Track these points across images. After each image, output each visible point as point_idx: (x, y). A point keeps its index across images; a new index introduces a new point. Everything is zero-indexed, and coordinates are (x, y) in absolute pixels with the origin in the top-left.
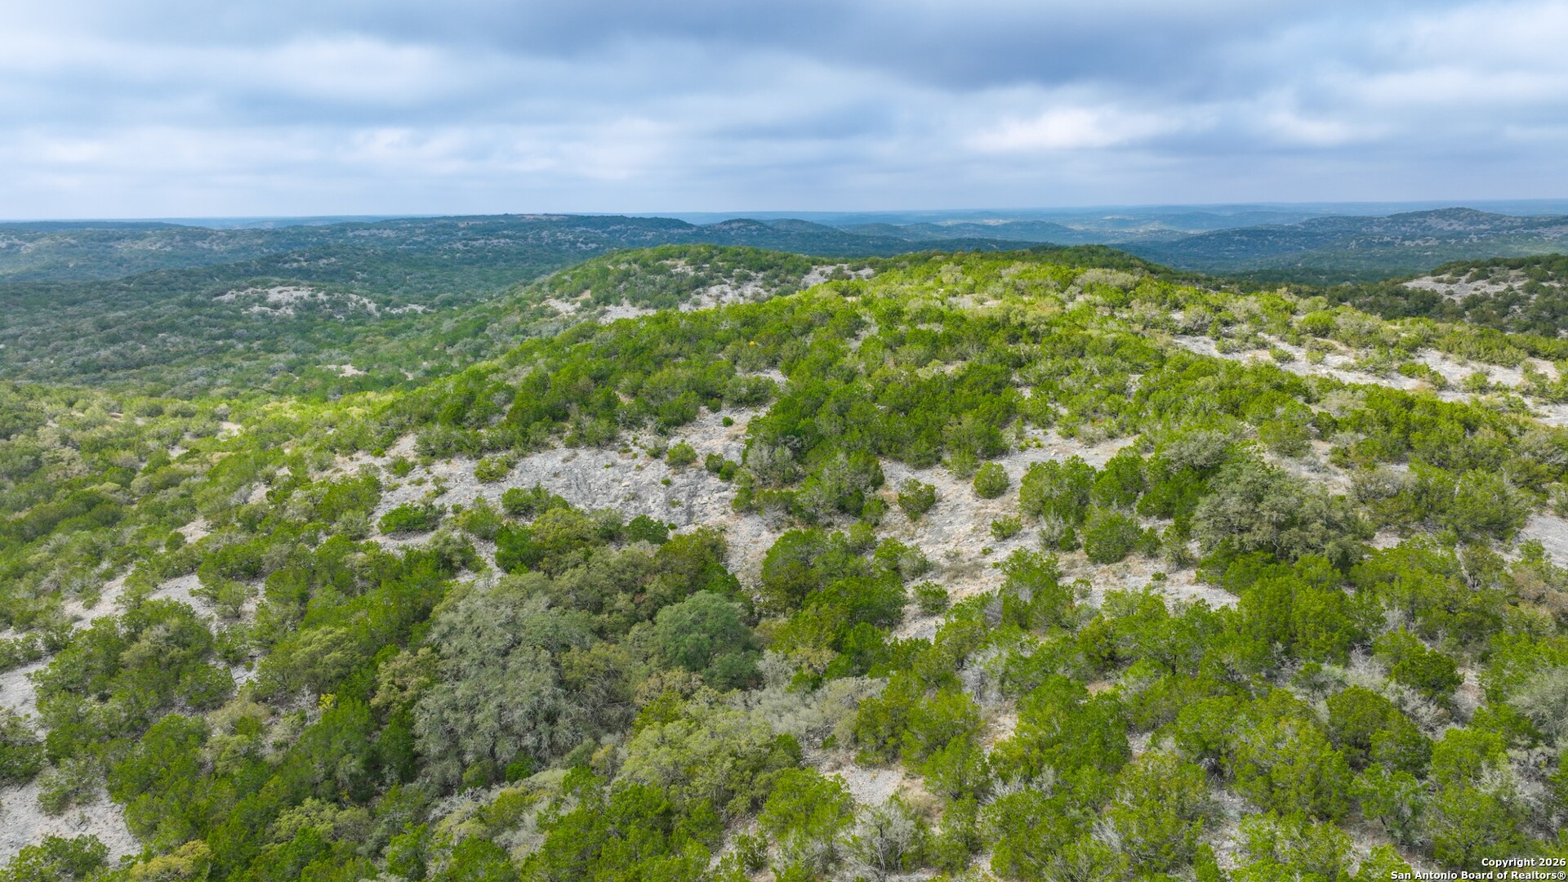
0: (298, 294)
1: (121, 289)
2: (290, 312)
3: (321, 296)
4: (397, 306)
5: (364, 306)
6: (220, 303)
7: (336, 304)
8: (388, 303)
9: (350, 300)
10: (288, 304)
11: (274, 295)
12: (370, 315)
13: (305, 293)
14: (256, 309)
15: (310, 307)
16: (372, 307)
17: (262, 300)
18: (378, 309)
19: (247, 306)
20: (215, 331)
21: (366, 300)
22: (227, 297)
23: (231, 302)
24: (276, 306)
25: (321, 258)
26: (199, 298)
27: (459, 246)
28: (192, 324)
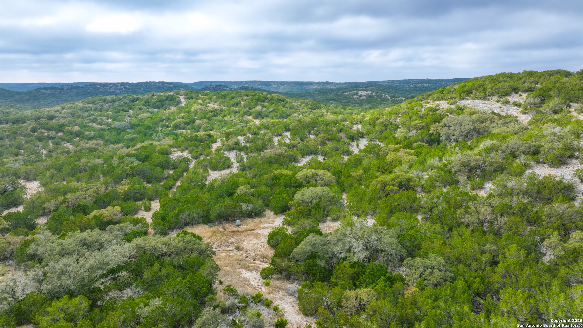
0: (367, 93)
1: (314, 93)
2: (365, 98)
3: (374, 94)
4: (397, 98)
5: (387, 97)
6: (345, 95)
7: (378, 96)
8: (394, 97)
9: (382, 95)
10: (364, 96)
11: (360, 93)
12: (388, 100)
13: (369, 93)
14: (355, 96)
15: (371, 96)
16: (389, 97)
17: (357, 94)
18: (391, 98)
19: (353, 95)
20: (345, 101)
21: (387, 96)
22: (346, 93)
23: (348, 94)
24: (361, 96)
25: (369, 87)
26: (339, 93)
27: (412, 86)
28: (339, 99)
